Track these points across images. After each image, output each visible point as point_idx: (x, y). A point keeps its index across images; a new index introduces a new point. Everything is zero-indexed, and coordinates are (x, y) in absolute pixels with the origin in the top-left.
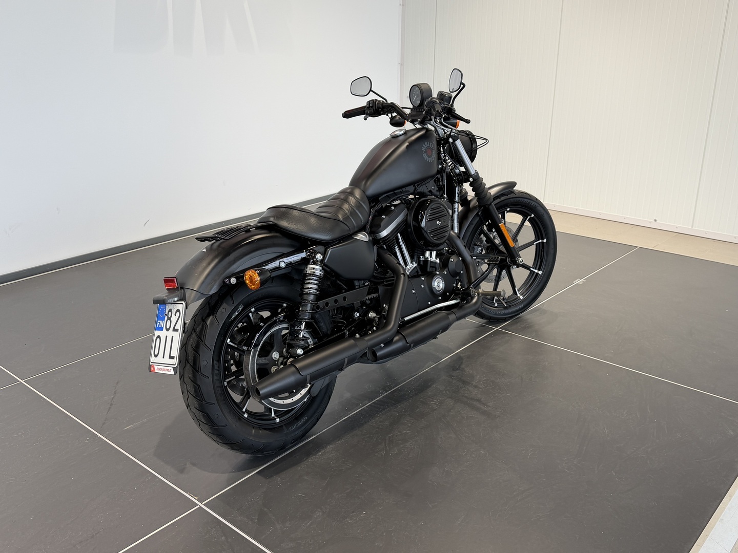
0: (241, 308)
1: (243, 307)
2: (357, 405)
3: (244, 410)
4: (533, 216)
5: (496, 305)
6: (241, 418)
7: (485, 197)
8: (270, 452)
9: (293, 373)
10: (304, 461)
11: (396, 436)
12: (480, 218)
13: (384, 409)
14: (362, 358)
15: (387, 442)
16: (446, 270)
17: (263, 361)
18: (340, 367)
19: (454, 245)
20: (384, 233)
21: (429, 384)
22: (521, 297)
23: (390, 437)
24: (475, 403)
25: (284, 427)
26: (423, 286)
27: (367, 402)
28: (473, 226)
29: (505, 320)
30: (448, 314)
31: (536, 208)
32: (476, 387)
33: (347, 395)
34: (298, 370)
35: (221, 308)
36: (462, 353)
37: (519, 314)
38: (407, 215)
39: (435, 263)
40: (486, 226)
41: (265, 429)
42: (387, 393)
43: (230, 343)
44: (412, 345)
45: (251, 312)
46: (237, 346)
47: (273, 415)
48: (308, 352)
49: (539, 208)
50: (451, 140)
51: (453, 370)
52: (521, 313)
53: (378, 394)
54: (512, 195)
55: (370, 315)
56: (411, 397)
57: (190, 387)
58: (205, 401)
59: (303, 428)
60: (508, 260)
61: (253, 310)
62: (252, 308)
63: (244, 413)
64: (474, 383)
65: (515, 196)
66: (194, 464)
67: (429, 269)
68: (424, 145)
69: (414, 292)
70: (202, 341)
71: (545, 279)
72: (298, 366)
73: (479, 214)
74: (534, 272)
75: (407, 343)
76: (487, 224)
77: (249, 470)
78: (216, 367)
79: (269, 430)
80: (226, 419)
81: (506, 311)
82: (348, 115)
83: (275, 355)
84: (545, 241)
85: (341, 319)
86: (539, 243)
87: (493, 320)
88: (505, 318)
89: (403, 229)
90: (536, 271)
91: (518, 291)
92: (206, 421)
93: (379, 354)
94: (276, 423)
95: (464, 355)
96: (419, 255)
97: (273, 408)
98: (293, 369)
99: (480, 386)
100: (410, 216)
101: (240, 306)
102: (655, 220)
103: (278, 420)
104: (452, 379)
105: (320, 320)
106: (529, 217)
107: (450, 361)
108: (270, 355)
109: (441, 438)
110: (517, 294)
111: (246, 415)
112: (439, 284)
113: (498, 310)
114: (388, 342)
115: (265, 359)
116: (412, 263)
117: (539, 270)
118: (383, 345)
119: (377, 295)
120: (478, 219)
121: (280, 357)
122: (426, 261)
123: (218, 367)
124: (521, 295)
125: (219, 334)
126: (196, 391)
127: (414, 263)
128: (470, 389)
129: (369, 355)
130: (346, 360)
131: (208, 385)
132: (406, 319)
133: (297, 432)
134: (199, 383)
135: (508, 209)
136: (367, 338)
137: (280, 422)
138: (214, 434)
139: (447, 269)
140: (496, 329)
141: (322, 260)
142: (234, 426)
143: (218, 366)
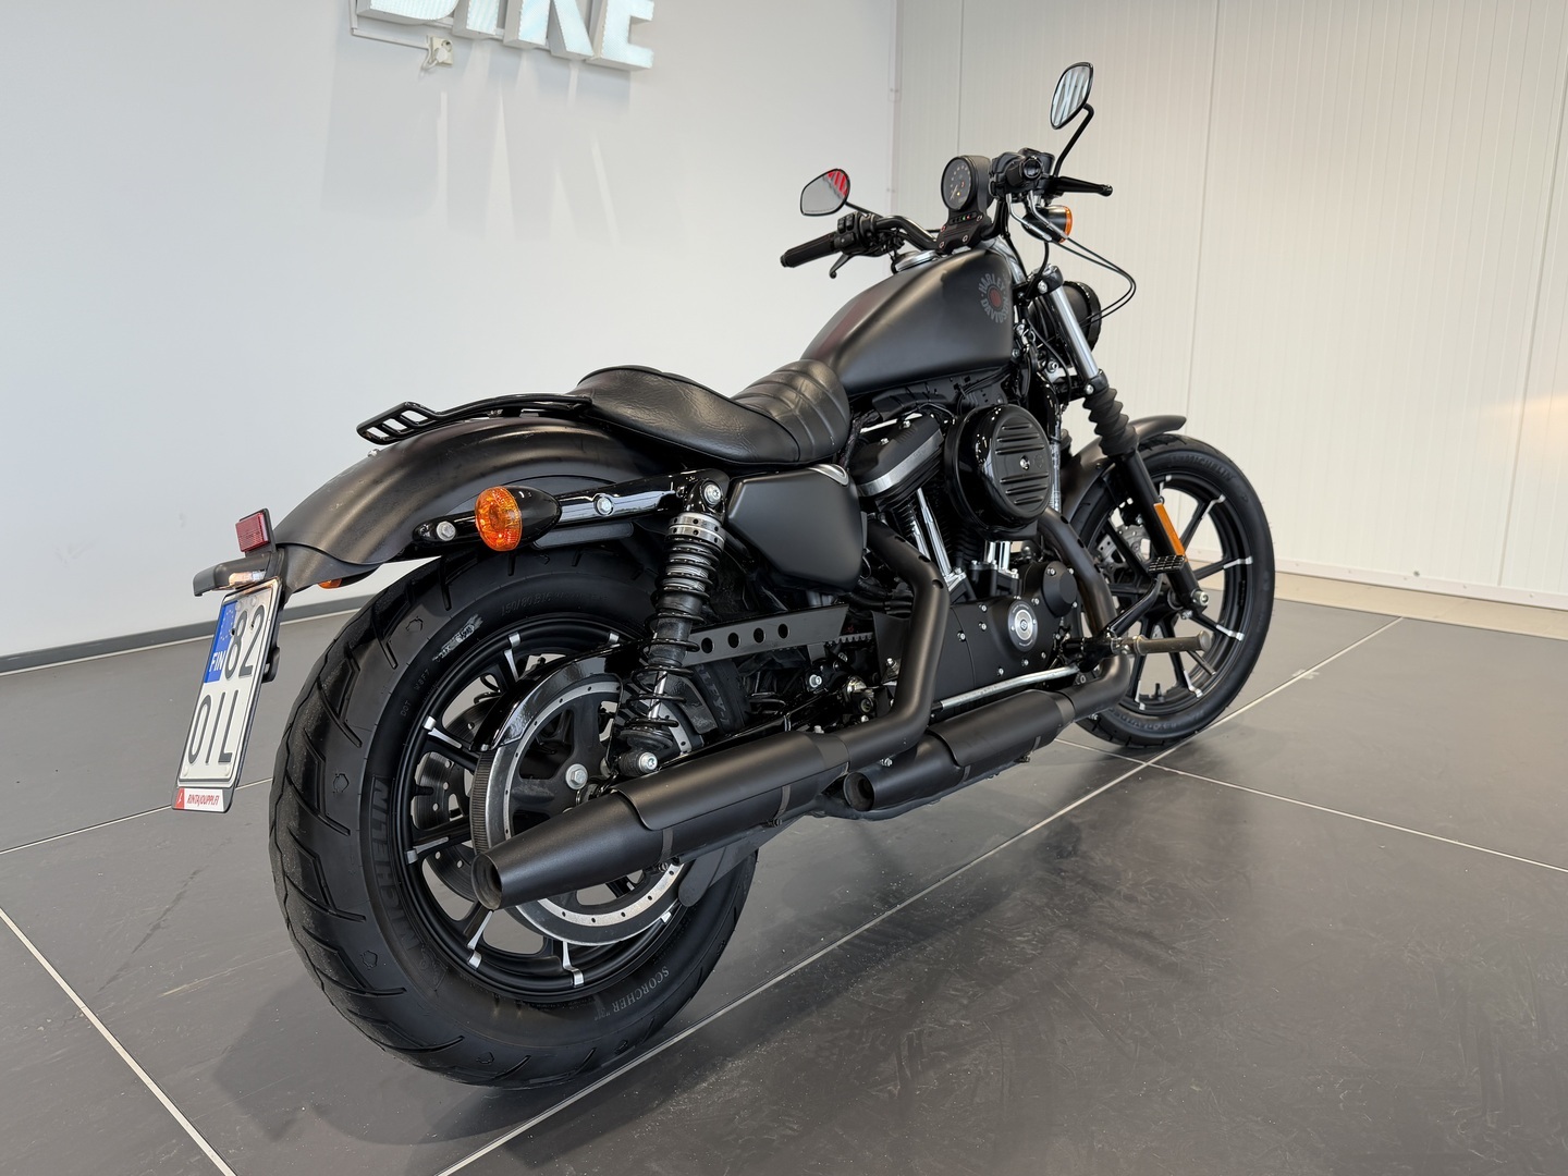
0: (473, 625)
1: (479, 623)
2: (813, 942)
3: (472, 944)
4: (1222, 498)
5: (1142, 707)
6: (454, 969)
7: (1120, 436)
8: (551, 1078)
9: (619, 822)
10: (652, 1110)
11: (930, 1034)
12: (1106, 490)
13: (888, 955)
14: (830, 796)
15: (905, 1053)
16: (1036, 595)
17: (534, 788)
18: (767, 816)
19: (1053, 539)
20: (885, 482)
21: (1004, 890)
22: (1199, 693)
23: (910, 1039)
24: (1137, 942)
25: (598, 1001)
26: (984, 627)
27: (840, 934)
28: (1090, 509)
29: (1162, 745)
30: (1055, 699)
31: (1229, 479)
32: (1130, 899)
33: (786, 915)
34: (636, 814)
35: (409, 618)
36: (1075, 816)
37: (1192, 734)
38: (942, 445)
39: (1008, 578)
40: (1121, 510)
41: (534, 1006)
42: (894, 910)
43: (435, 733)
44: (968, 769)
45: (509, 646)
46: (459, 746)
47: (566, 962)
48: (670, 763)
49: (1236, 482)
50: (1043, 286)
51: (1060, 856)
52: (1199, 730)
53: (870, 912)
54: (1176, 445)
55: (849, 689)
56: (958, 922)
57: (291, 859)
58: (336, 909)
59: (655, 1005)
60: (1171, 598)
61: (515, 639)
62: (513, 634)
63: (470, 953)
64: (1124, 890)
65: (1183, 446)
66: (321, 1110)
67: (994, 592)
68: (983, 280)
69: (963, 636)
70: (338, 716)
71: (1249, 652)
72: (637, 799)
73: (1105, 479)
74: (1225, 635)
75: (955, 763)
76: (1122, 505)
77: (483, 1136)
78: (378, 799)
79: (552, 1008)
80: (405, 970)
81: (1165, 725)
82: (794, 258)
83: (576, 774)
84: (1249, 561)
85: (771, 697)
86: (1234, 567)
87: (1135, 745)
88: (1164, 740)
89: (933, 478)
90: (1230, 633)
91: (1191, 677)
92: (337, 973)
93: (879, 787)
94: (572, 987)
95: (1080, 820)
96: (968, 558)
97: (565, 942)
98: (620, 808)
99: (1140, 898)
100: (951, 447)
101: (471, 620)
102: (1417, 574)
103: (579, 979)
104: (1063, 878)
105: (714, 687)
106: (1212, 503)
107: (1046, 833)
108: (559, 773)
109: (1064, 1042)
110: (1186, 686)
111: (475, 961)
112: (1023, 624)
113: (1148, 720)
114: (905, 756)
115: (542, 785)
116: (952, 571)
117: (1236, 629)
118: (890, 763)
119: (869, 634)
120: (1100, 493)
121: (590, 781)
122: (987, 572)
123: (386, 801)
124: (1199, 687)
125: (394, 695)
126: (306, 876)
127: (959, 570)
128: (1117, 903)
129: (851, 793)
130: (787, 792)
131: (346, 854)
132: (946, 704)
133: (635, 1018)
134: (317, 851)
135: (1168, 478)
136: (846, 736)
137: (585, 984)
138: (365, 1018)
139: (1039, 594)
140: (1145, 765)
141: (720, 503)
142: (431, 993)
143: (385, 795)
